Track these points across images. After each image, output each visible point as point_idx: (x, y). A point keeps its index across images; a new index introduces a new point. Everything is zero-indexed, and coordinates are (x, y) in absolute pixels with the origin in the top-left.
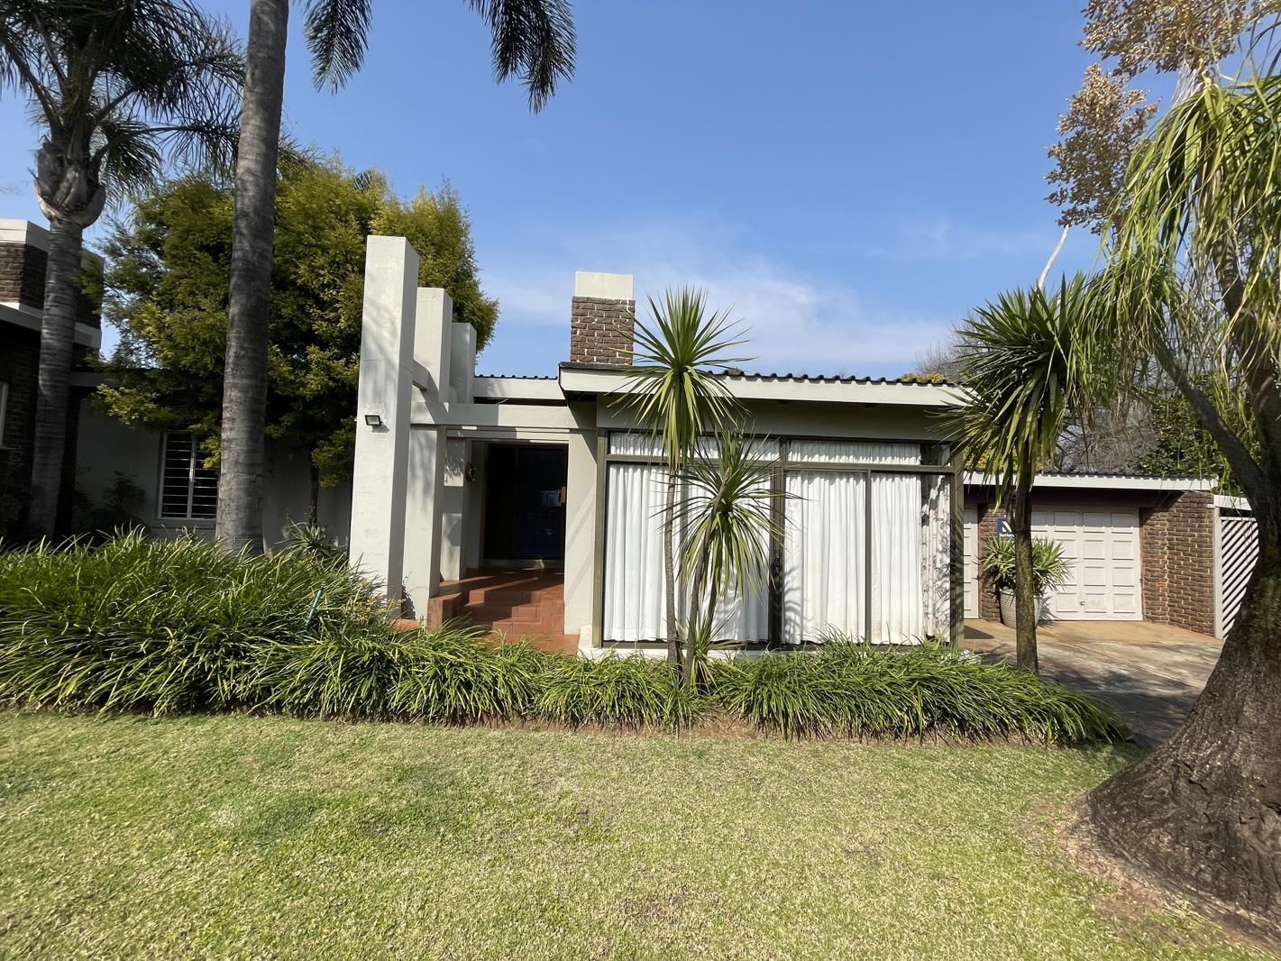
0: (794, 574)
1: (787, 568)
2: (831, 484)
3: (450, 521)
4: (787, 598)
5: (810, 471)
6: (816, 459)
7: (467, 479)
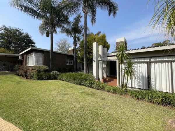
0: (153, 79)
1: (151, 78)
2: (161, 64)
3: (105, 71)
4: (152, 83)
5: (156, 62)
6: (158, 60)
7: (107, 66)
